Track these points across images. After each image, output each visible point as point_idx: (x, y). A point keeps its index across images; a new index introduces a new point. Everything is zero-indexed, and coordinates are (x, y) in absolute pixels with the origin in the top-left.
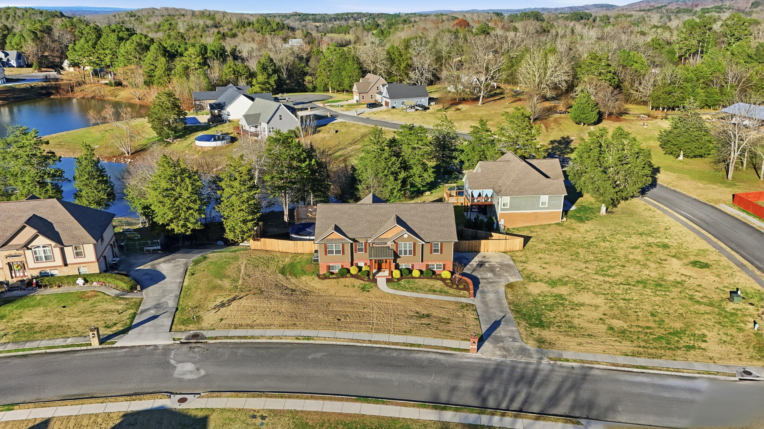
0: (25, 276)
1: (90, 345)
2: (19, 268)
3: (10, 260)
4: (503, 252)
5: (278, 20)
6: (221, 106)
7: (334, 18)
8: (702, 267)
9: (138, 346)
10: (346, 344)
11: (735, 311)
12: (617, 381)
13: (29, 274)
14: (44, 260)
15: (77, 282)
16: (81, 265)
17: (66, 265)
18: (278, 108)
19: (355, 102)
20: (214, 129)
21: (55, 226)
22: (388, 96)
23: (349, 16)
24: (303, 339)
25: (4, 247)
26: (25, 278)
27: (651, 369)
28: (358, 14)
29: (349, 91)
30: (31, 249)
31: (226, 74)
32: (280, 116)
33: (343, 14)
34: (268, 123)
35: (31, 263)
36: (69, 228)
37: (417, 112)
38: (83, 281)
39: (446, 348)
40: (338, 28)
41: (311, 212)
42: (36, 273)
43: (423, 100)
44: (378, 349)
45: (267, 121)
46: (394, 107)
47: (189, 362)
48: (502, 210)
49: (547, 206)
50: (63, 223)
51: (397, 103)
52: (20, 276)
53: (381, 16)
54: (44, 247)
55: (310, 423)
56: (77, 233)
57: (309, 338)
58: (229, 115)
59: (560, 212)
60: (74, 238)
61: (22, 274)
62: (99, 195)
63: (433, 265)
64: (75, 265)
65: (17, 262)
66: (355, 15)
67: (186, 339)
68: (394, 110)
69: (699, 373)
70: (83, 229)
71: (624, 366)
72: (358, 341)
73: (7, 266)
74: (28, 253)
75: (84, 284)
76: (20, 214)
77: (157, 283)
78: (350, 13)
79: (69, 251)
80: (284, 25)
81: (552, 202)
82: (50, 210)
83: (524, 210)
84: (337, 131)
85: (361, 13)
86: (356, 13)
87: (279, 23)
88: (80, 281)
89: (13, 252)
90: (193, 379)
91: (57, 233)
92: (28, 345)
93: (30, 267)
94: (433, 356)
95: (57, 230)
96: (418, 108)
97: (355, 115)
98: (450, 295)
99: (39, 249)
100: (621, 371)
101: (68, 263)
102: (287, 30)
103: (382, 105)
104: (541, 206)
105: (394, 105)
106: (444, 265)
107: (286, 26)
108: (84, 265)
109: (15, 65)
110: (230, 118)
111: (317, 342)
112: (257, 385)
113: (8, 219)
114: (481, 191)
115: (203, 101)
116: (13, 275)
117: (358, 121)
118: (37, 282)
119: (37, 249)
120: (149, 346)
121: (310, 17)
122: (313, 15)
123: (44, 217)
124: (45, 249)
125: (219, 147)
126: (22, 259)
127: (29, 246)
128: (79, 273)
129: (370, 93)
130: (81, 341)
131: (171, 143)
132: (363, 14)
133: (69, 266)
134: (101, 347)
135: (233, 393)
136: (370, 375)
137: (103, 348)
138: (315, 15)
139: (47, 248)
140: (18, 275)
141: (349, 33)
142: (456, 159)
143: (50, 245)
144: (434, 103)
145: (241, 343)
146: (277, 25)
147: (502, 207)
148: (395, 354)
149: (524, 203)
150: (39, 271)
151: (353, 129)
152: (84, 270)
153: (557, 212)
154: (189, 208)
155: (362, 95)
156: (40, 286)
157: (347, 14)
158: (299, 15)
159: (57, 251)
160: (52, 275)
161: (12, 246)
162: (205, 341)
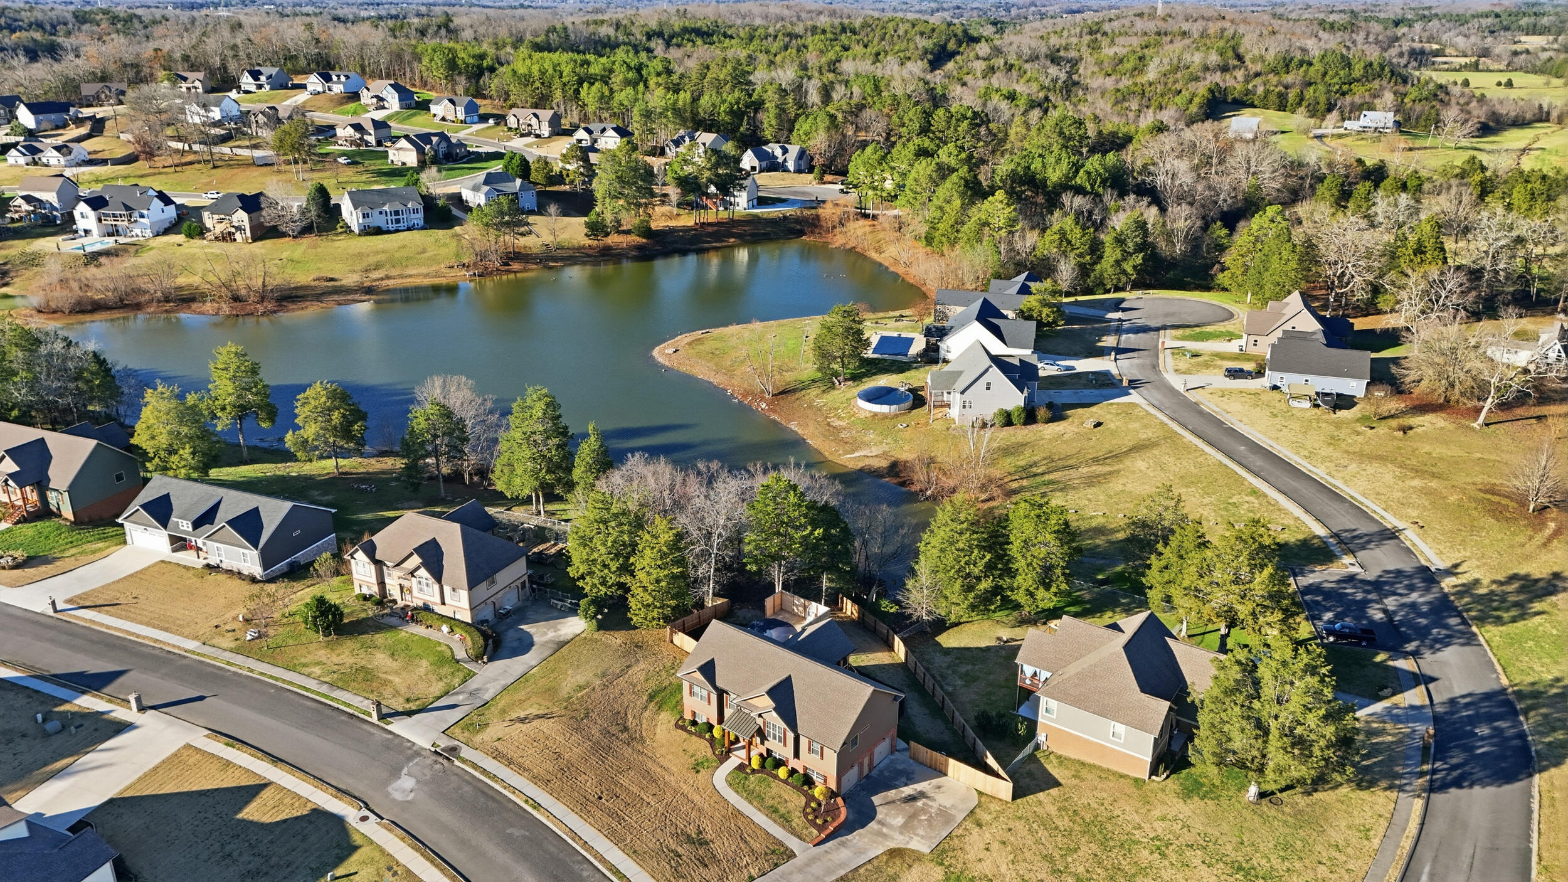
1: (372, 716)
2: (408, 592)
3: (402, 581)
4: (979, 792)
6: (943, 333)
9: (403, 737)
14: (426, 593)
15: (442, 628)
16: (456, 609)
17: (443, 603)
18: (986, 370)
19: (1237, 350)
21: (445, 558)
30: (417, 578)
32: (988, 384)
34: (962, 393)
35: (416, 592)
36: (454, 565)
38: (448, 629)
43: (1353, 384)
44: (580, 858)
45: (962, 389)
46: (1276, 388)
47: (416, 778)
48: (1043, 717)
49: (1122, 741)
50: (452, 556)
54: (426, 579)
56: (457, 572)
60: (452, 578)
64: (451, 607)
65: (407, 586)
67: (443, 750)
68: (1271, 394)
70: (464, 569)
73: (399, 587)
74: (414, 581)
75: (447, 633)
76: (424, 533)
77: (512, 658)
79: (447, 589)
81: (1130, 738)
83: (1082, 733)
84: (1098, 425)
88: (445, 629)
89: (404, 575)
90: (397, 800)
91: (442, 567)
92: (337, 694)
95: (444, 563)
96: (1319, 403)
97: (1182, 390)
98: (788, 826)
99: (422, 580)
101: (446, 602)
104: (1111, 737)
105: (1279, 384)
106: (826, 777)
108: (459, 610)
109: (792, 169)
111: (539, 816)
115: (949, 307)
116: (403, 597)
118: (412, 616)
119: (420, 579)
120: (409, 742)
126: (410, 584)
127: (415, 575)
128: (454, 616)
133: (446, 606)
134: (377, 722)
139: (428, 582)
143: (431, 580)
147: (1044, 713)
150: (421, 601)
151: (1134, 426)
152: (460, 616)
155: (1253, 338)
159: (435, 588)
160: (431, 610)
162: (454, 759)
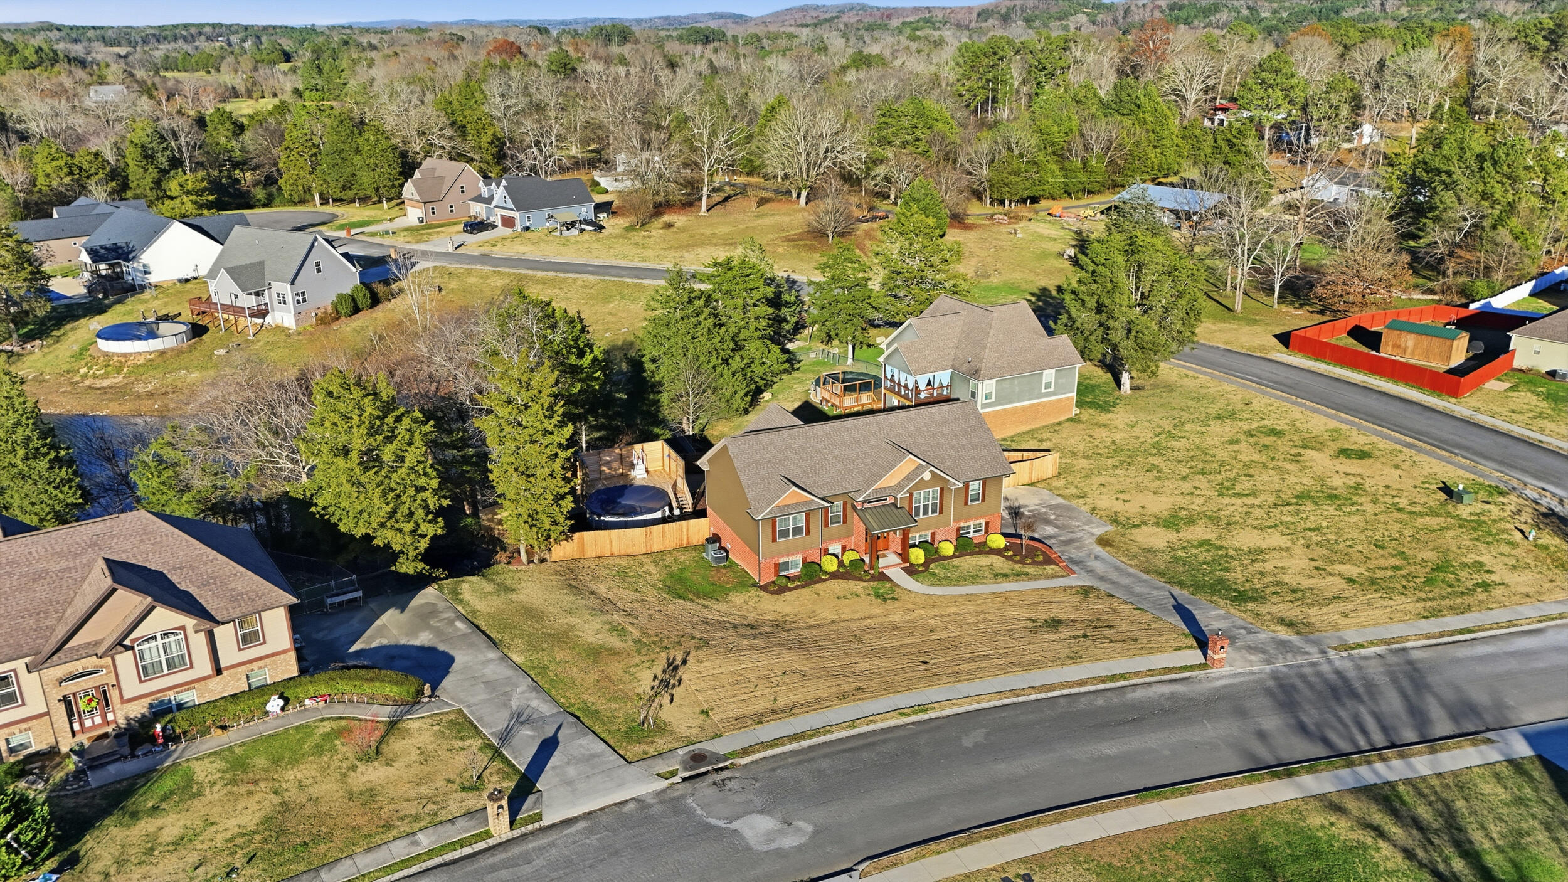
0: (108, 723)
1: (488, 835)
2: (94, 704)
3: (69, 688)
4: (1029, 485)
5: (38, 41)
6: (119, 253)
7: (154, 35)
8: (1361, 458)
9: (600, 810)
10: (998, 703)
11: (1476, 518)
12: (1456, 661)
13: (122, 714)
14: (166, 671)
15: (269, 707)
16: (255, 666)
17: (218, 671)
18: (312, 246)
19: (417, 223)
20: (119, 308)
21: (174, 579)
22: (510, 205)
23: (193, 31)
24: (916, 713)
25: (55, 658)
26: (109, 729)
27: (1479, 631)
28: (214, 26)
29: (397, 198)
30: (132, 648)
31: (48, 175)
32: (318, 264)
33: (176, 27)
34: (293, 283)
35: (131, 685)
36: (215, 578)
37: (586, 236)
38: (281, 702)
39: (1170, 670)
40: (184, 60)
41: (608, 463)
42: (138, 710)
43: (584, 210)
45: (291, 277)
46: (527, 229)
47: (750, 813)
48: (984, 406)
49: (1052, 389)
50: (192, 568)
51: (537, 218)
52: (95, 727)
53: (271, 31)
54: (165, 635)
55: (1115, 862)
56: (239, 585)
57: (923, 708)
58: (146, 273)
59: (1072, 398)
60: (236, 600)
61: (98, 720)
62: (61, 496)
63: (968, 527)
64: (240, 669)
65: (86, 692)
66: (207, 29)
67: (685, 769)
68: (528, 234)
69: (1540, 621)
70: (249, 573)
71: (1442, 635)
72: (1014, 692)
73: (62, 707)
74: (125, 660)
75: (283, 709)
76: (63, 564)
77: (448, 673)
78: (193, 25)
79: (225, 635)
80: (55, 52)
81: (1060, 381)
82: (142, 541)
83: (1019, 401)
84: (440, 289)
85: (221, 25)
86: (208, 24)
87: (40, 49)
88: (274, 704)
89: (78, 666)
90: (801, 845)
91: (187, 594)
93: (126, 697)
94: (1166, 689)
95: (182, 586)
96: (583, 227)
97: (451, 250)
98: (1035, 578)
99: (152, 644)
100: (1445, 644)
101: (222, 665)
102: (66, 66)
103: (494, 227)
104: (1043, 391)
105: (528, 224)
106: (987, 524)
107: (61, 56)
108: (261, 663)
110: (153, 279)
112: (937, 823)
113: (34, 581)
114: (931, 375)
115: (38, 245)
116: (76, 726)
117: (475, 264)
119: (145, 646)
120: (623, 803)
121: (91, 34)
122: (94, 28)
123: (134, 562)
124: (166, 640)
125: (172, 349)
126: (104, 678)
127: (127, 642)
128: (249, 684)
129: (447, 202)
130: (455, 833)
131: (19, 355)
132: (226, 26)
133: (225, 673)
134: (516, 833)
135: (916, 849)
136: (1110, 748)
137: (524, 836)
138: (102, 28)
139: (172, 638)
140: (88, 723)
141: (218, 70)
142: (787, 322)
143: (183, 628)
144: (605, 215)
145: (804, 749)
146: (37, 52)
147: (984, 402)
148: (1100, 702)
149: (1017, 389)
150: (145, 702)
151: (473, 280)
152: (268, 675)
153: (1068, 399)
154: (420, 489)
155: (430, 206)
156: (176, 739)
157: (186, 26)
158: (59, 30)
159: (199, 642)
160: (180, 706)
161: (77, 649)
162: (728, 763)
